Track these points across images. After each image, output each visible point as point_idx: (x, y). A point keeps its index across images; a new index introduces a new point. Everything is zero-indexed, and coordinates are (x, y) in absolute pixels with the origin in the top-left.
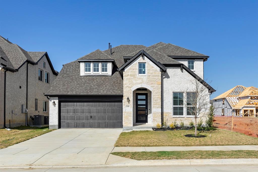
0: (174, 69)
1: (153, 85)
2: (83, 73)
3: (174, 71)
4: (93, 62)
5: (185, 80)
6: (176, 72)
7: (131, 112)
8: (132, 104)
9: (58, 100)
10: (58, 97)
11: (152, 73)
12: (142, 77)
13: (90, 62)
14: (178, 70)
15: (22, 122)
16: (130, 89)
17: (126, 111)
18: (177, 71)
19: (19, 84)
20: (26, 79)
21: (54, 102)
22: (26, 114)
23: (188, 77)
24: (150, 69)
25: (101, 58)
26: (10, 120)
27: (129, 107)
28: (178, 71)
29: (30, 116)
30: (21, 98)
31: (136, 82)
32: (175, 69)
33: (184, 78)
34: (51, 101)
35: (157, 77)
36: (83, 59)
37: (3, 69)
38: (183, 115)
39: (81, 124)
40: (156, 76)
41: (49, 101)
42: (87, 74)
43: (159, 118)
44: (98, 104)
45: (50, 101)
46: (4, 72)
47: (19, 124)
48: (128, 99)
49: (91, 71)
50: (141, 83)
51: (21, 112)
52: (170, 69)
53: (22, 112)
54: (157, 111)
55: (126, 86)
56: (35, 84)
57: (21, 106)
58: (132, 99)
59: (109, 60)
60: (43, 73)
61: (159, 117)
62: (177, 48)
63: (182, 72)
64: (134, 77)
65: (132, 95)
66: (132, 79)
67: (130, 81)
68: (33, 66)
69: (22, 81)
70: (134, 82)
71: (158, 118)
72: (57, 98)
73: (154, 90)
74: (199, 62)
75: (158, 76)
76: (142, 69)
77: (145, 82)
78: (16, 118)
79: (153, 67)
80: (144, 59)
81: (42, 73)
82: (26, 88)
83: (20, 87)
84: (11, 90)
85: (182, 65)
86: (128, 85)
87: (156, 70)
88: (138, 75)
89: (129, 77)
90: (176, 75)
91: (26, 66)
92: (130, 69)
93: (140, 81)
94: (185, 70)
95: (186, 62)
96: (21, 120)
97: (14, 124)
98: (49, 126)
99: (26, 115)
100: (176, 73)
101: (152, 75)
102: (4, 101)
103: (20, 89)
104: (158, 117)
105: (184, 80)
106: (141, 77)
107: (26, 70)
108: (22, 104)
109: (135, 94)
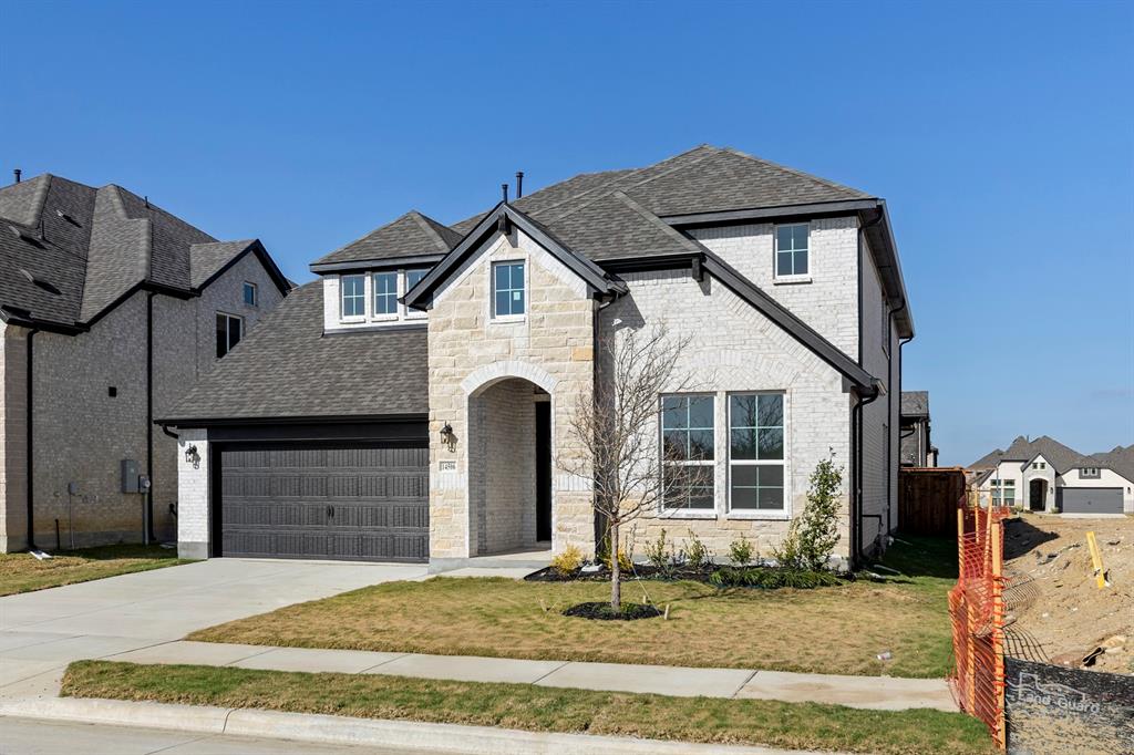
0: (664, 281)
1: (555, 364)
2: (333, 320)
3: (668, 290)
4: (374, 270)
5: (722, 331)
6: (676, 296)
7: (462, 491)
8: (467, 453)
9: (206, 442)
10: (205, 430)
11: (551, 309)
12: (507, 330)
13: (362, 271)
14: (686, 285)
15: (124, 529)
16: (456, 385)
17: (441, 484)
18: (679, 290)
19: (107, 378)
20: (146, 359)
21: (193, 451)
22: (146, 497)
23: (736, 317)
24: (543, 291)
25: (405, 252)
26: (57, 521)
27: (454, 467)
28: (687, 290)
29: (168, 507)
30: (116, 433)
31: (481, 354)
32: (669, 280)
33: (714, 324)
34: (183, 445)
35: (573, 327)
36: (334, 259)
37: (17, 329)
38: (712, 506)
39: (293, 541)
40: (569, 319)
41: (177, 448)
42: (352, 326)
43: (584, 520)
44: (355, 456)
45: (179, 446)
46: (24, 339)
47: (111, 535)
48: (448, 430)
49: (366, 311)
50: (504, 357)
51: (116, 489)
52: (646, 282)
53: (124, 491)
54: (576, 489)
55: (442, 373)
56: (198, 374)
57: (119, 463)
58: (466, 432)
59: (431, 255)
60: (244, 329)
61: (585, 516)
62: (746, 168)
63: (707, 292)
64: (472, 333)
65: (466, 413)
66: (463, 342)
67: (457, 349)
68: (186, 302)
69: (119, 366)
70: (474, 353)
71: (579, 520)
72: (204, 432)
73: (559, 389)
74: (833, 231)
75: (580, 319)
76: (508, 290)
77: (518, 351)
78: (93, 511)
79: (555, 280)
80: (514, 244)
81: (241, 329)
82: (145, 393)
83: (113, 392)
84: (60, 406)
85: (695, 261)
86: (447, 368)
87: (570, 293)
88: (488, 320)
89: (451, 332)
90: (673, 312)
91: (144, 305)
92: (455, 296)
93: (497, 348)
94: (719, 284)
95: (767, 237)
96: (118, 519)
97: (79, 535)
98: (179, 545)
99: (143, 500)
100: (675, 301)
101: (551, 317)
102: (26, 448)
103: (113, 399)
104: (578, 516)
105: (714, 334)
106: (501, 330)
107: (146, 323)
108: (120, 458)
109: (534, 406)
